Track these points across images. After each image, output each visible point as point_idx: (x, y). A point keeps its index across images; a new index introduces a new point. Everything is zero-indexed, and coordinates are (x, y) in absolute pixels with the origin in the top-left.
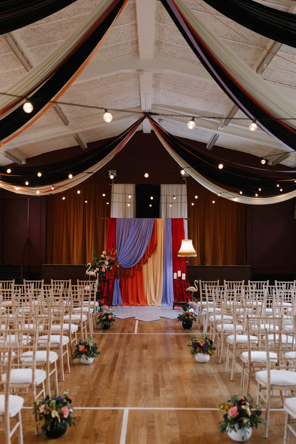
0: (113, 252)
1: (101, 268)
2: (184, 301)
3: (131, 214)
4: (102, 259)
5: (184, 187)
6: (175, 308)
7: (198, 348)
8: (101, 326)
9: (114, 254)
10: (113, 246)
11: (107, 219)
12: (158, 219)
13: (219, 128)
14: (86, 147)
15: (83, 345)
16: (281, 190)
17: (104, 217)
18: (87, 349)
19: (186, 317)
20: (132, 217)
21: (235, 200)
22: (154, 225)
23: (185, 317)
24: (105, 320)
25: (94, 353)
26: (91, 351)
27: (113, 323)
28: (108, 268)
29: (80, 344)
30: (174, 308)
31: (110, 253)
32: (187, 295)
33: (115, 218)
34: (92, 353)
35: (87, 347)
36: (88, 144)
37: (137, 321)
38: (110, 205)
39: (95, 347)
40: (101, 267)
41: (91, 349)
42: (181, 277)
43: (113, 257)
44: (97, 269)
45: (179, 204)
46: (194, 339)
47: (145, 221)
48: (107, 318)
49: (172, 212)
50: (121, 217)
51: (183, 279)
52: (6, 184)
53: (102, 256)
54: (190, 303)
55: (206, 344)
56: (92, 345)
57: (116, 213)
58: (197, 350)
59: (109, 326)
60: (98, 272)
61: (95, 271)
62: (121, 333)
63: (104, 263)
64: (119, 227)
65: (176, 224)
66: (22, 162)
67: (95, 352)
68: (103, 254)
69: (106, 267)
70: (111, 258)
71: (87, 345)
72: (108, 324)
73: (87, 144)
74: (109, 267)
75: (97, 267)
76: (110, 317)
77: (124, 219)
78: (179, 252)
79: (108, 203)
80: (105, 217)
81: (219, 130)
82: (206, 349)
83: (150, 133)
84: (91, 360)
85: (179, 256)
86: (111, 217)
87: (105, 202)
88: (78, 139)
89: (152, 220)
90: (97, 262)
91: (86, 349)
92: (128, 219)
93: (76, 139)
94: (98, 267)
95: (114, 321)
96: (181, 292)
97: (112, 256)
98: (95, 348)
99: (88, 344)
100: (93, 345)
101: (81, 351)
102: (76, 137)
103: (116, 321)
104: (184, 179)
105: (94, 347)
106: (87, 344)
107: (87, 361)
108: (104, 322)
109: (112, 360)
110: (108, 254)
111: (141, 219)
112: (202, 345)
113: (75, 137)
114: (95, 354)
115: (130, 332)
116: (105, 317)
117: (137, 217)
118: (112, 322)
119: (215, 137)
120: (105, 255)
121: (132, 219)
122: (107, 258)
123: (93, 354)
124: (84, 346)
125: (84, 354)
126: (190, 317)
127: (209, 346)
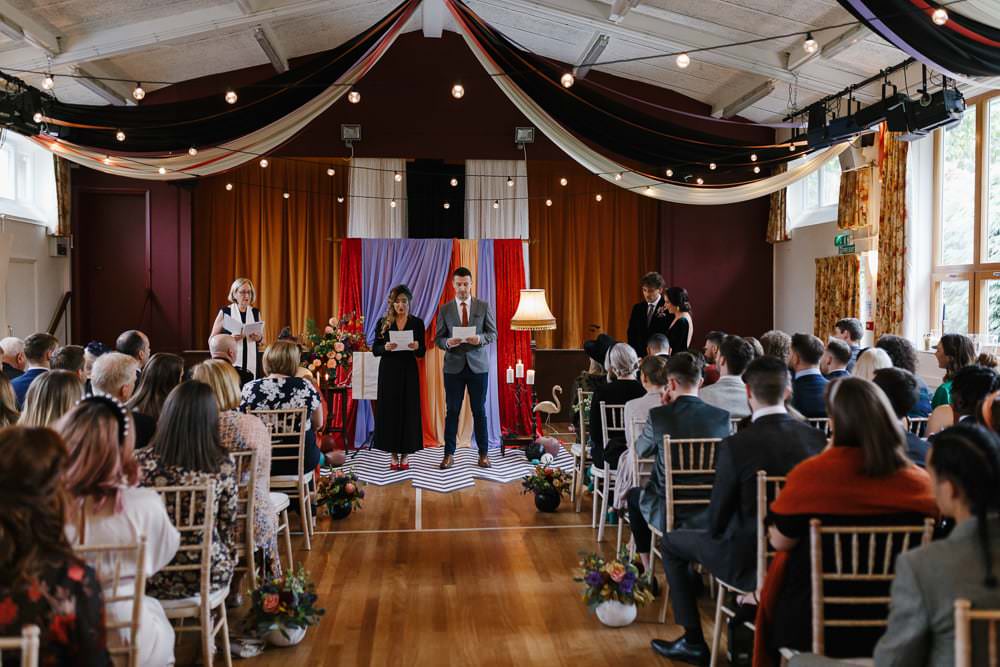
0: (354, 319)
1: (325, 359)
2: (525, 434)
3: (396, 230)
4: (329, 336)
5: (522, 167)
6: (508, 451)
7: (606, 587)
8: (326, 512)
9: (357, 325)
10: (354, 305)
11: (340, 240)
12: (461, 241)
13: (613, 17)
14: (287, 69)
15: (273, 593)
16: (757, 170)
17: (332, 235)
18: (285, 604)
19: (546, 484)
20: (399, 236)
21: (650, 193)
22: (453, 253)
23: (542, 481)
24: (336, 496)
25: (307, 614)
26: (299, 609)
27: (360, 501)
28: (342, 359)
29: (267, 590)
30: (503, 451)
31: (347, 323)
32: (533, 421)
33: (360, 239)
34: (302, 615)
35: (286, 597)
36: (291, 61)
37: (419, 492)
38: (345, 203)
39: (311, 595)
40: (325, 357)
41: (299, 603)
42: (524, 379)
43: (354, 333)
44: (317, 362)
45: (510, 202)
46: (593, 561)
47: (431, 245)
48: (343, 489)
49: (492, 226)
50: (373, 237)
51: (528, 382)
52: (77, 148)
53: (329, 330)
54: (542, 439)
55: (629, 576)
56: (301, 591)
57: (360, 226)
58: (604, 593)
59: (349, 508)
60: (317, 369)
61: (312, 367)
62: (380, 529)
63: (332, 347)
64: (369, 260)
65: (505, 250)
66: (127, 100)
67: (309, 611)
68: (329, 325)
69: (339, 356)
70: (350, 334)
71: (287, 593)
72: (346, 504)
73: (289, 60)
74: (345, 356)
75: (316, 358)
76: (350, 486)
77: (379, 241)
78: (514, 318)
79: (341, 200)
80: (335, 235)
81: (613, 23)
82: (630, 591)
83: (440, 36)
84: (297, 635)
85: (513, 328)
86: (349, 236)
87: (334, 197)
88: (264, 42)
89: (448, 242)
90: (316, 344)
91: (282, 606)
92: (391, 242)
93: (259, 40)
94: (320, 358)
95: (361, 495)
96: (516, 414)
97: (353, 329)
98: (309, 599)
99: (289, 590)
100: (304, 589)
101: (267, 611)
102: (260, 36)
103: (365, 498)
104: (521, 147)
105: (307, 594)
106: (285, 590)
107: (286, 640)
108: (334, 501)
109: (360, 625)
110: (344, 325)
111: (422, 241)
112: (616, 578)
113: (256, 36)
114: (309, 618)
115: (402, 526)
116: (337, 489)
117: (411, 236)
118: (358, 499)
119: (600, 42)
120: (335, 329)
121: (399, 241)
122: (341, 334)
123: (304, 619)
124: (276, 597)
125: (277, 618)
126: (556, 482)
127: (636, 581)
